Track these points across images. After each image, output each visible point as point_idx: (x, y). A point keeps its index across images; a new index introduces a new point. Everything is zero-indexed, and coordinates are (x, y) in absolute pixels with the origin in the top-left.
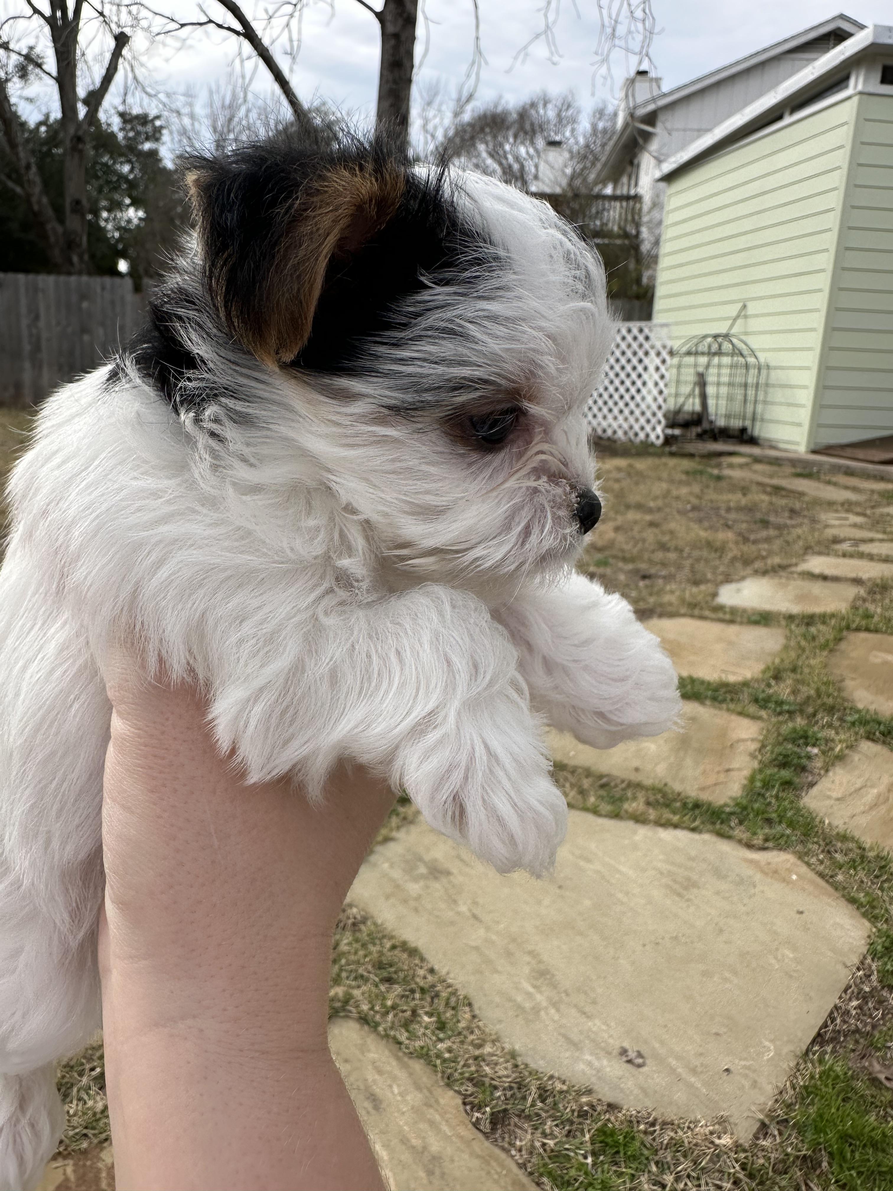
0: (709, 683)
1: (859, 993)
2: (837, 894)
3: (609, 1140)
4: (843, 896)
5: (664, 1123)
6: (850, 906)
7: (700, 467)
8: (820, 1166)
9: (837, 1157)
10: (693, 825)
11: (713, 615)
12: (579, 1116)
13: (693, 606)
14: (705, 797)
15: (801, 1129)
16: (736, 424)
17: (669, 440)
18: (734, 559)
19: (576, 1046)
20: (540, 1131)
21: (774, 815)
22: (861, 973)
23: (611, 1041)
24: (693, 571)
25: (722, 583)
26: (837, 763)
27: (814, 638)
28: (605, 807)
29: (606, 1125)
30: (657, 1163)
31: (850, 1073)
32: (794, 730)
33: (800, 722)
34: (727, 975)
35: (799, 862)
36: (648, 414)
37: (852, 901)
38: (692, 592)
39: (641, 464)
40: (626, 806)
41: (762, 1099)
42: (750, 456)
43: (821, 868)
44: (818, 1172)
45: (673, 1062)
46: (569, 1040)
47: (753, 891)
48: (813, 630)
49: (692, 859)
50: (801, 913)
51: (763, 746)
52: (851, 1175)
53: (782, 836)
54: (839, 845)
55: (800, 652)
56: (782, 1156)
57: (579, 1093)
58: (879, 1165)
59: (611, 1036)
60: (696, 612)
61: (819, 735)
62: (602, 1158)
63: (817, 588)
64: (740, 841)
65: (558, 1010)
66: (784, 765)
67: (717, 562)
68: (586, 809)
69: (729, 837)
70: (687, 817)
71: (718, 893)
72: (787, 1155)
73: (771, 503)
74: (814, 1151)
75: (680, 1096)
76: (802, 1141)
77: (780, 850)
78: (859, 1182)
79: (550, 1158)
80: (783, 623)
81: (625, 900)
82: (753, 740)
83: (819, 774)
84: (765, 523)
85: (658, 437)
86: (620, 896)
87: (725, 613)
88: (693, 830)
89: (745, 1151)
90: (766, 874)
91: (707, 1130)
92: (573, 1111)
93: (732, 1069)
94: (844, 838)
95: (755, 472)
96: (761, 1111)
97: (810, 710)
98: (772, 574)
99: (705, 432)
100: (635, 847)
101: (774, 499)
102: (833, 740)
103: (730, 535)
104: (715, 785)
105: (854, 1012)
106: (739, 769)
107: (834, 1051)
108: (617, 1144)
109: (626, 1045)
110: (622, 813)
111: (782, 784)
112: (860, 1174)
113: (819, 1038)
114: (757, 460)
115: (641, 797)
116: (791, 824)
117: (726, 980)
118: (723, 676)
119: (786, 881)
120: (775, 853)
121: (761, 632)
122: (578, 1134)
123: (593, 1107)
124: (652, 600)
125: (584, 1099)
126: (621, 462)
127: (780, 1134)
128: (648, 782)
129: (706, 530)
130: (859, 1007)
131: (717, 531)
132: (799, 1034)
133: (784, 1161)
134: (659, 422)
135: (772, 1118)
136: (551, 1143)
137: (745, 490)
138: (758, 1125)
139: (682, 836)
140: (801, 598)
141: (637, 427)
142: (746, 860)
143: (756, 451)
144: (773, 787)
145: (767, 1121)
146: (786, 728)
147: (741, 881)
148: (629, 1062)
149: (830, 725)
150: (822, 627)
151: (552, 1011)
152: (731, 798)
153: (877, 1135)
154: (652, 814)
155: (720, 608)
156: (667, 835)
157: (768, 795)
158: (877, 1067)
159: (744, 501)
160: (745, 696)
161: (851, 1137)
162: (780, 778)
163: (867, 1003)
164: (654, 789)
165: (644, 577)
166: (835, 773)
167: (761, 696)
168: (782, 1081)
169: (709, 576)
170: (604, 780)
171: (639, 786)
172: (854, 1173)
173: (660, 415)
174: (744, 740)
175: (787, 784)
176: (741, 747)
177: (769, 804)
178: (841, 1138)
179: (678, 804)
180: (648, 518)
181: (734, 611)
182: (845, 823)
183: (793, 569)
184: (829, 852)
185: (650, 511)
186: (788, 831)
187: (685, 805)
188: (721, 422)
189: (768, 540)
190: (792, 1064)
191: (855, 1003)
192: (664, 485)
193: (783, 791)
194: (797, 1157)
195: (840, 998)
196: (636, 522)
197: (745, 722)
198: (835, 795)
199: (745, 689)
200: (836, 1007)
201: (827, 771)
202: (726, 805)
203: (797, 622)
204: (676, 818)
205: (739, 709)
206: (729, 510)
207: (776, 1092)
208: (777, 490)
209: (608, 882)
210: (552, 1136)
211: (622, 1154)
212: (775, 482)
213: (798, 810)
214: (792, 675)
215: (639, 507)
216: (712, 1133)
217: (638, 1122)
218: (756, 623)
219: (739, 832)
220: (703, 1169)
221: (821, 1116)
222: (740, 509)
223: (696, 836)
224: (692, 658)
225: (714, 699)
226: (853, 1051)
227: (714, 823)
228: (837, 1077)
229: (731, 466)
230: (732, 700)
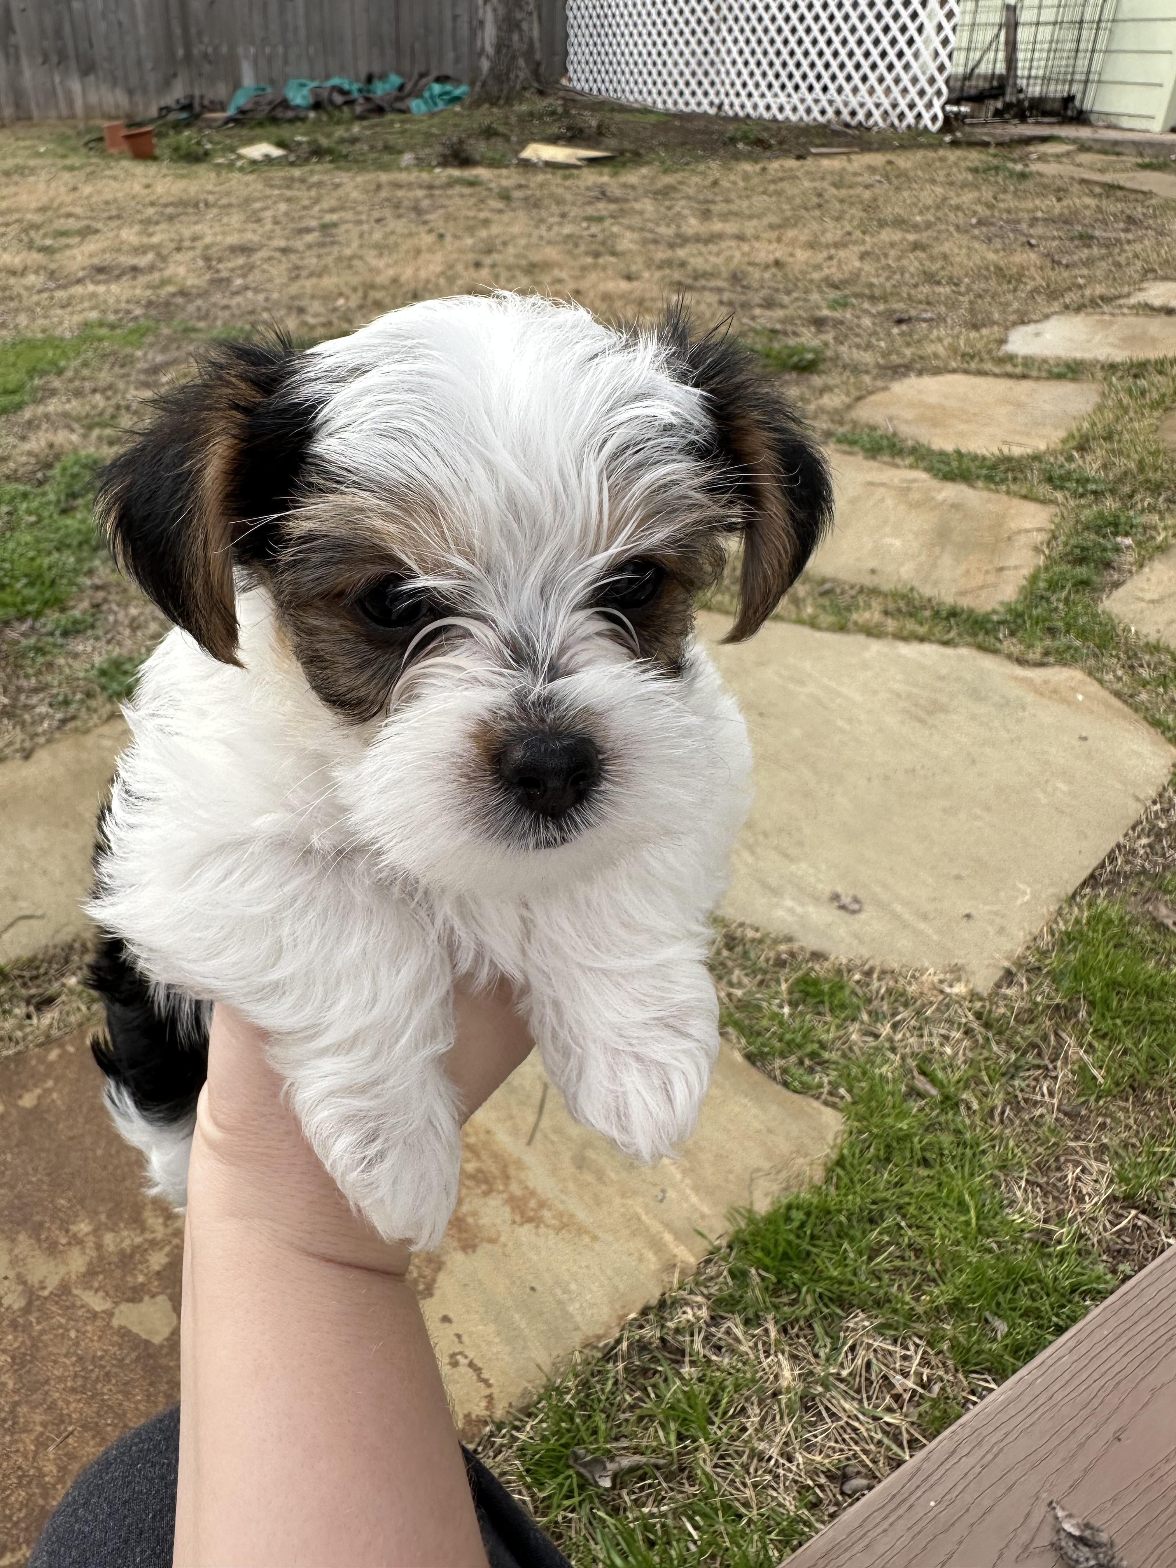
0: (984, 458)
1: (1150, 830)
2: (1135, 716)
3: (811, 989)
4: (1145, 718)
5: (883, 972)
6: (1152, 730)
7: (995, 162)
8: (1076, 1014)
9: (1099, 1007)
10: (946, 637)
11: (996, 370)
12: (774, 965)
13: (968, 357)
14: (965, 602)
15: (1056, 977)
16: (1058, 91)
17: (949, 122)
18: (1036, 290)
19: (775, 892)
20: (725, 980)
21: (1060, 624)
22: (1158, 807)
23: (820, 886)
24: (972, 311)
25: (1014, 324)
26: (1157, 555)
27: (1143, 393)
28: (827, 619)
29: (808, 974)
30: (870, 1013)
31: (1127, 918)
32: (1101, 514)
33: (1110, 504)
34: (978, 811)
35: (1089, 680)
36: (923, 82)
37: (1156, 723)
38: (968, 338)
39: (904, 161)
40: (855, 616)
41: (1009, 946)
42: (1074, 141)
43: (1118, 686)
44: (1073, 1021)
45: (898, 908)
46: (766, 886)
47: (1021, 714)
48: (1142, 383)
49: (942, 678)
50: (1085, 739)
51: (1055, 537)
52: (1115, 1025)
53: (1069, 648)
54: (1147, 657)
55: (1119, 412)
56: (1029, 1005)
57: (776, 942)
58: (1153, 1014)
59: (820, 881)
60: (973, 366)
61: (1135, 522)
62: (800, 1008)
63: (1156, 326)
64: (1009, 656)
65: (753, 853)
66: (1081, 561)
67: (1010, 297)
68: (800, 622)
69: (995, 652)
70: (940, 628)
71: (973, 717)
72: (1036, 1004)
73: (1099, 209)
74: (1070, 1000)
75: (904, 942)
76: (1057, 990)
77: (1065, 665)
78: (1124, 1031)
79: (737, 1008)
80: (1100, 375)
81: (847, 727)
82: (1039, 530)
83: (1130, 572)
84: (1086, 239)
85: (934, 119)
86: (840, 723)
87: (1015, 366)
88: (946, 643)
89: (981, 999)
90: (1041, 694)
91: (936, 979)
92: (767, 960)
93: (974, 912)
94: (1154, 648)
95: (1079, 165)
96: (1008, 958)
97: (1127, 489)
98: (1090, 310)
99: (1008, 106)
100: (865, 666)
101: (1104, 203)
102: (1155, 528)
103: (1033, 257)
104: (982, 587)
105: (1142, 852)
106: (1016, 568)
107: (1109, 894)
108: (821, 993)
109: (839, 889)
110: (850, 625)
111: (1074, 585)
112: (1126, 1023)
113: (1092, 880)
114: (1084, 147)
115: (877, 604)
116: (1083, 634)
117: (977, 818)
118: (1006, 451)
119: (1068, 702)
120: (1057, 669)
121: (1066, 388)
122: (773, 984)
123: (792, 955)
124: (908, 352)
125: (783, 947)
126: (877, 159)
127: (1029, 981)
128: (886, 587)
129: (996, 251)
130: (1150, 846)
131: (1013, 252)
132: (1066, 876)
133: (1031, 1011)
134: (939, 93)
135: (1020, 966)
136: (739, 993)
137: (1061, 193)
138: (1001, 973)
139: (930, 651)
140: (1129, 341)
141: (903, 105)
142: (1016, 678)
143: (1084, 133)
144: (1063, 587)
145: (1014, 969)
146: (1087, 514)
147: (1005, 703)
148: (843, 907)
149: (1152, 509)
150: (1158, 379)
151: (746, 854)
152: (1002, 603)
153: (1155, 984)
154: (891, 625)
155: (1011, 358)
156: (909, 651)
157: (1053, 598)
158: (1163, 911)
159: (1058, 208)
160: (1035, 476)
161: (1120, 985)
162: (1073, 577)
163: (1161, 841)
164: (895, 595)
165: (900, 322)
166: (1152, 570)
167: (1058, 472)
168: (1038, 926)
169: (996, 316)
170: (827, 586)
171: (875, 592)
172: (1119, 1022)
173: (940, 82)
174: (1027, 531)
175: (1083, 584)
176: (1023, 539)
177: (1056, 609)
178: (1107, 985)
179: (927, 613)
180: (911, 237)
181: (1028, 361)
182: (1158, 631)
183: (1122, 301)
184: (1132, 667)
185: (916, 227)
186: (1078, 643)
187: (937, 614)
188: (1035, 90)
189: (1089, 263)
190: (1053, 908)
191: (1144, 841)
192: (939, 190)
193: (1077, 592)
194: (1048, 1007)
195: (1126, 835)
196: (892, 245)
197: (1031, 508)
198: (1148, 596)
199: (1036, 465)
200: (1118, 846)
201: (1141, 566)
202: (994, 612)
203: (1120, 374)
204: (922, 630)
205: (1024, 491)
206: (1033, 222)
207: (1028, 938)
208: (1111, 188)
209: (825, 708)
210: (740, 985)
211: (827, 1004)
212: (1108, 178)
213: (1095, 615)
214: (1107, 445)
215: (900, 223)
216: (941, 982)
217: (849, 971)
218: (1060, 377)
219: (1011, 645)
220: (927, 1019)
221: (1085, 964)
222: (1049, 221)
223: (949, 651)
224: (962, 427)
225: (989, 479)
226: (1135, 894)
227: (975, 635)
228: (1111, 921)
229: (1042, 158)
230: (1015, 479)
